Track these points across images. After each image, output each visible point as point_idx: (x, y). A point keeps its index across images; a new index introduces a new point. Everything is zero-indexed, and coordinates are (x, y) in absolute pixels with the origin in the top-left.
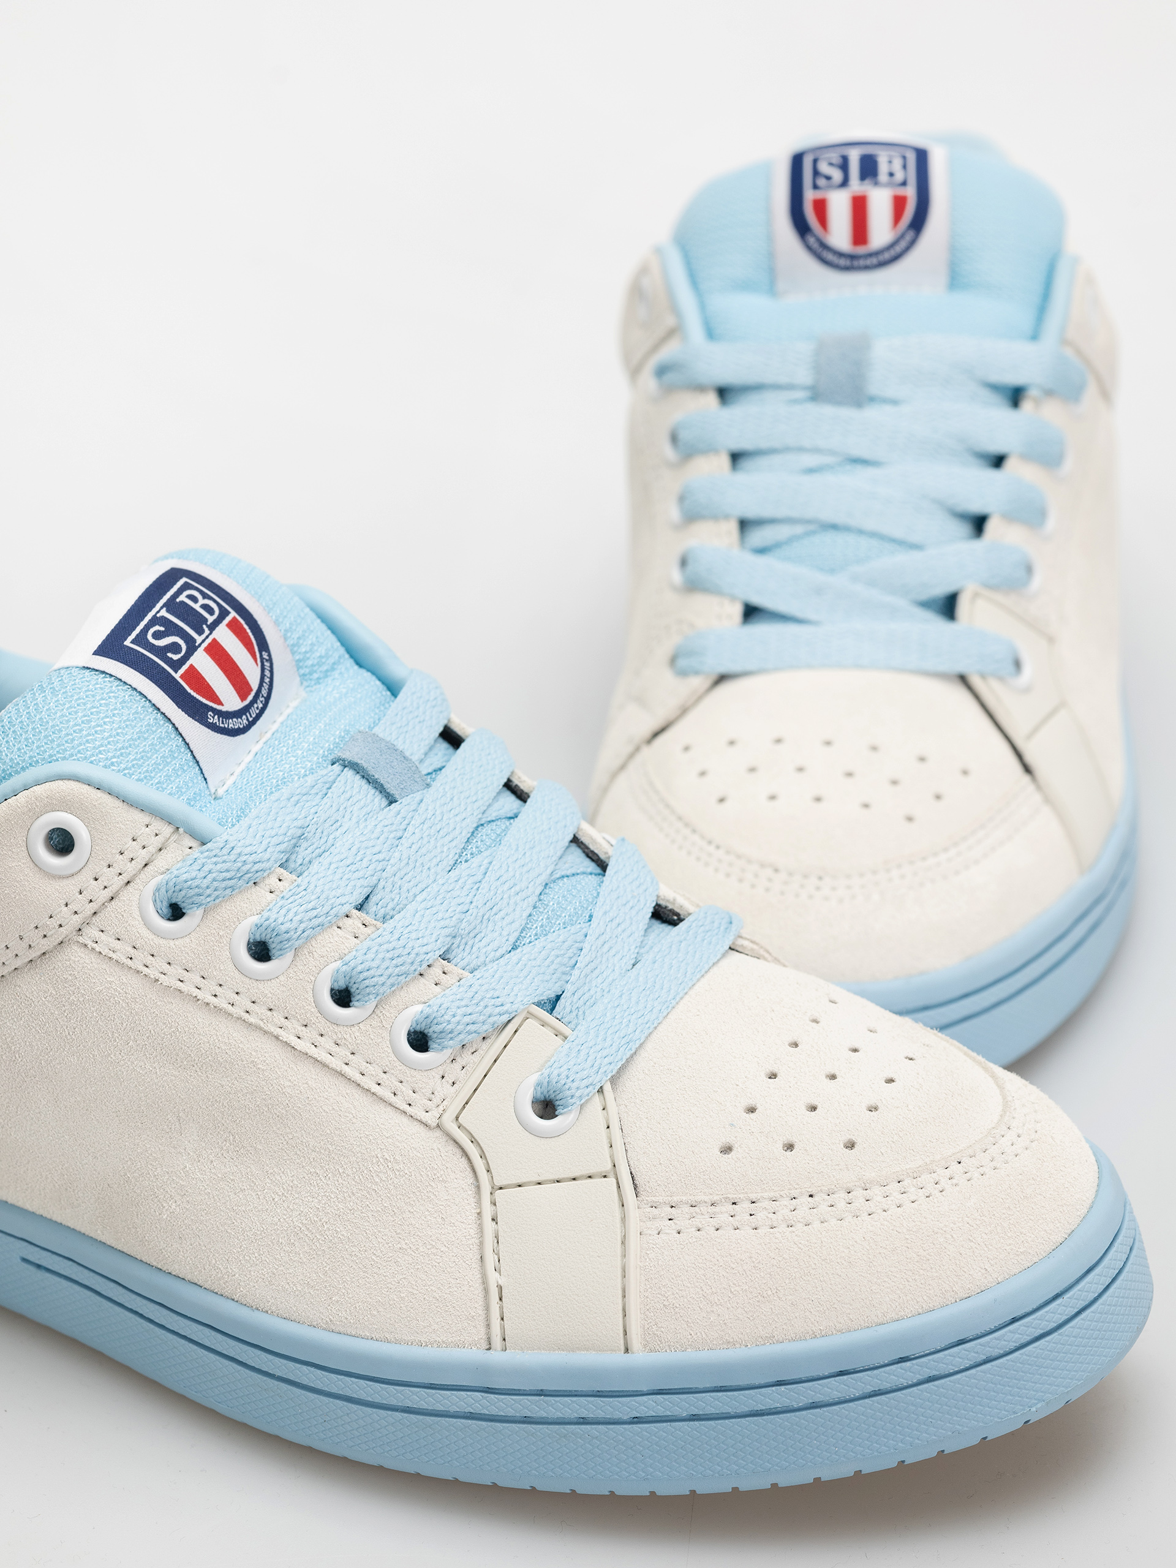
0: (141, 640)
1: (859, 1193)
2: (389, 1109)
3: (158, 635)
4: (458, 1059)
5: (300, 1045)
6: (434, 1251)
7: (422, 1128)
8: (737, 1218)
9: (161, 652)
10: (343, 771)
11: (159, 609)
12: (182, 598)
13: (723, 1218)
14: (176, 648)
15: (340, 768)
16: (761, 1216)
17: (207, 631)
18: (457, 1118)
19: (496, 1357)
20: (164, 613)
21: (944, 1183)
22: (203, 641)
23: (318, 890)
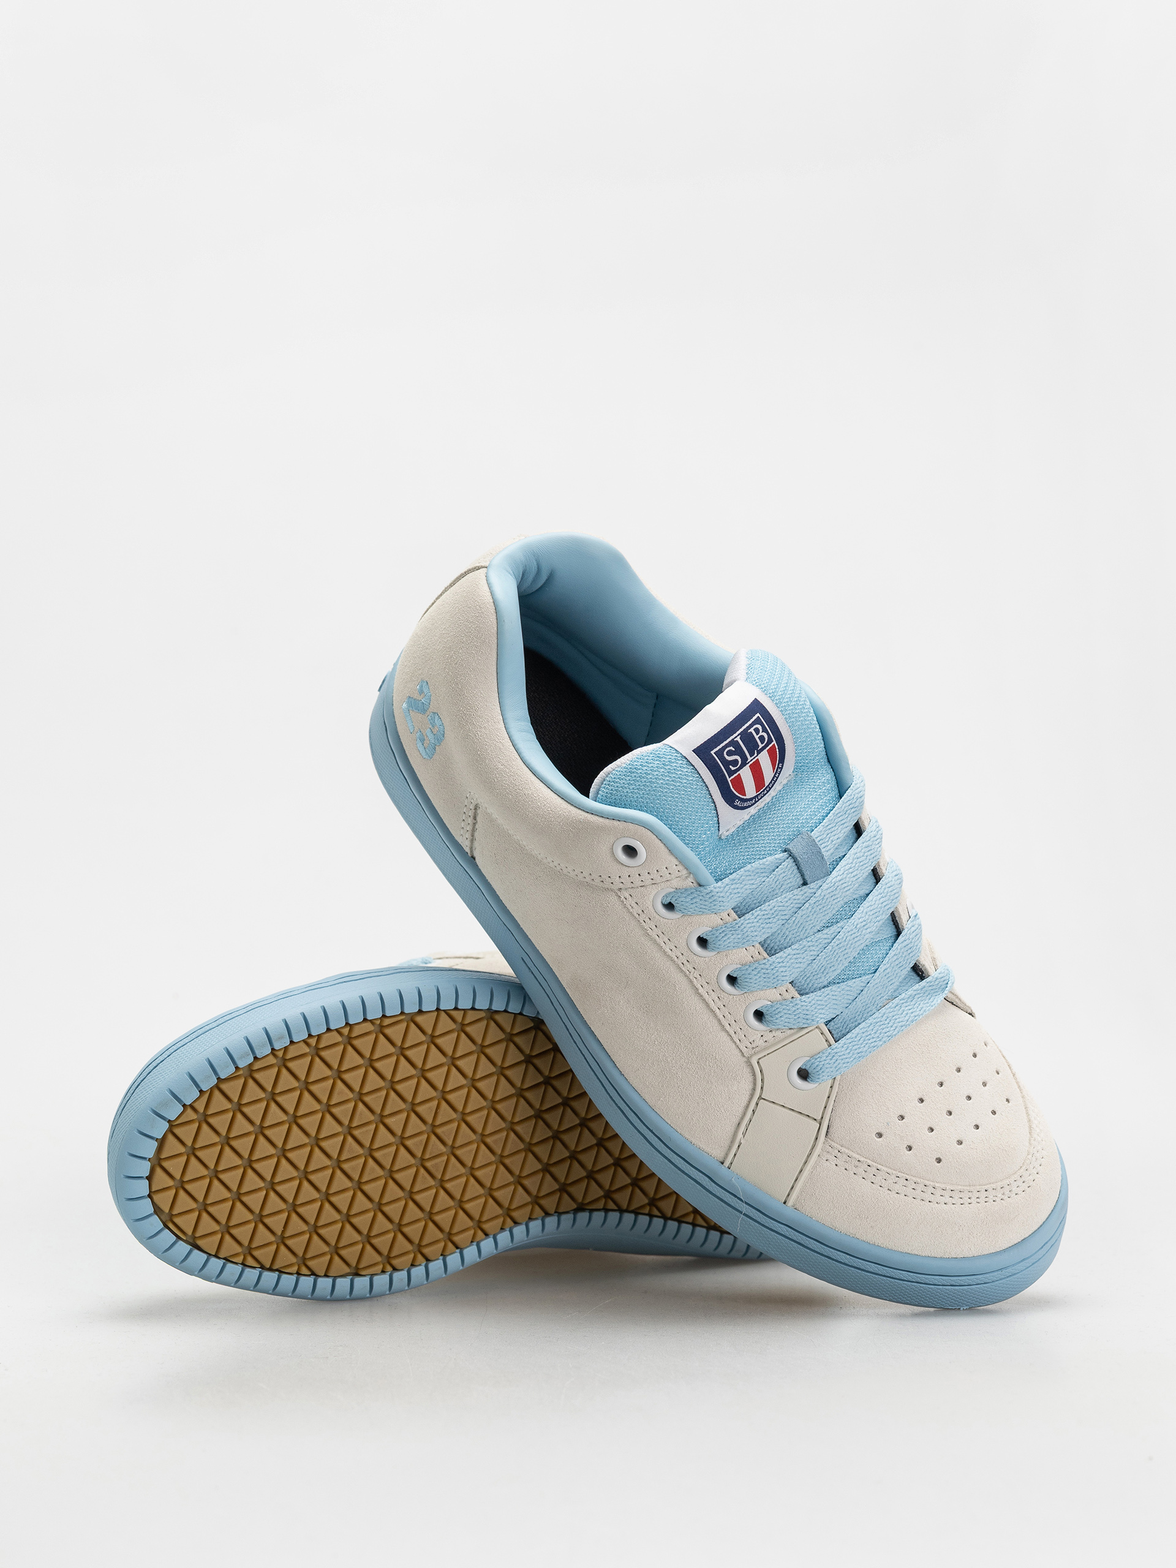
0: (720, 754)
1: (930, 1190)
2: (729, 1038)
3: (730, 753)
4: (774, 1032)
5: (701, 990)
6: (718, 1110)
7: (740, 1054)
8: (867, 1174)
9: (727, 764)
10: (788, 858)
11: (736, 737)
12: (752, 730)
13: (860, 1170)
14: (735, 762)
15: (787, 856)
16: (879, 1178)
17: (756, 754)
18: (760, 1059)
19: (723, 1169)
20: (738, 739)
21: (974, 1200)
22: (752, 760)
23: (745, 930)
